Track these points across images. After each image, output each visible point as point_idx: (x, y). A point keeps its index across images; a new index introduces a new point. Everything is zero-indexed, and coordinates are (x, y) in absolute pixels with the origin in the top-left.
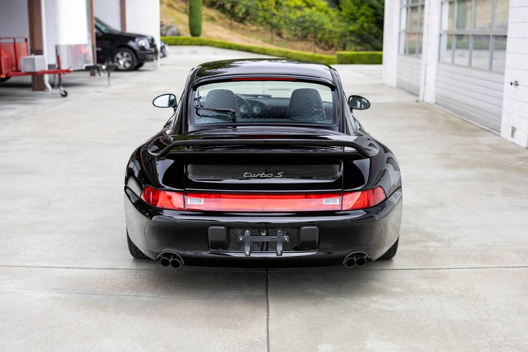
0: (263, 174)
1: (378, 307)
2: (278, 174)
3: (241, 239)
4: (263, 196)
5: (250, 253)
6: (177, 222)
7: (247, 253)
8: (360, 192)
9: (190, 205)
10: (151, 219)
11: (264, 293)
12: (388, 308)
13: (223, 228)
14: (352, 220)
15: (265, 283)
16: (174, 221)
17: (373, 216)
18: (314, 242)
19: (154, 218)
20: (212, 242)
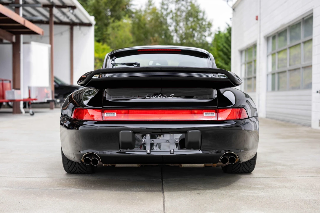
0: (159, 96)
1: (246, 194)
2: (171, 95)
3: (144, 141)
4: (160, 111)
5: (150, 151)
6: (97, 129)
7: (148, 151)
8: (231, 109)
9: (106, 117)
10: (78, 129)
11: (160, 189)
12: (254, 195)
13: (131, 131)
14: (224, 127)
15: (161, 185)
16: (95, 129)
17: (240, 126)
18: (198, 142)
19: (80, 128)
20: (123, 143)
